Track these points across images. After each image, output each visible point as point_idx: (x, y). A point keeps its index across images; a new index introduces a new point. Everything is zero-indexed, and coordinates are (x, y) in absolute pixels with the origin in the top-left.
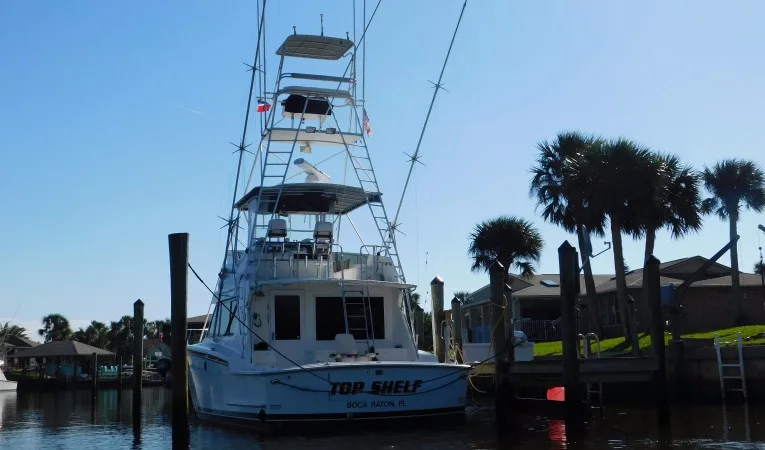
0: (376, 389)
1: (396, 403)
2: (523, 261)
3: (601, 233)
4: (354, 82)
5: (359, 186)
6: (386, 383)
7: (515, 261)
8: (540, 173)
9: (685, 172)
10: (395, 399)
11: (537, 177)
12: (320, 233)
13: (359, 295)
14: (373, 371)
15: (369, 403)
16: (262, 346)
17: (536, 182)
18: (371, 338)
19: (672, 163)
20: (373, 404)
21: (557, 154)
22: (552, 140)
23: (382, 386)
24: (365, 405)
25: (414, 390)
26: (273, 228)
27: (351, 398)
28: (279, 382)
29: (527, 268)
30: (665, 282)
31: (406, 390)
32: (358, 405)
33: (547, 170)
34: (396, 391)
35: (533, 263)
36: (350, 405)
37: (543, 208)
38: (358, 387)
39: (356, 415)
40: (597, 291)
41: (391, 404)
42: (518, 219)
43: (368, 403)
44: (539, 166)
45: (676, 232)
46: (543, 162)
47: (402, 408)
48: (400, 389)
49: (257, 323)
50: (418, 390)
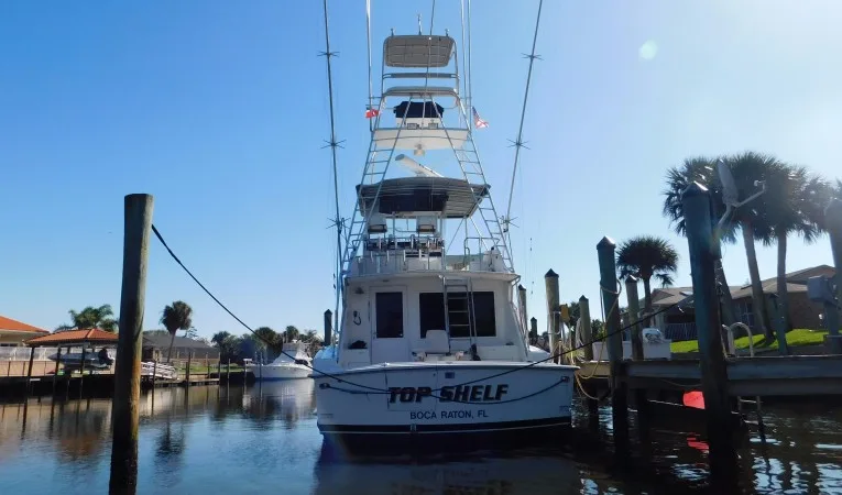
0: (446, 394)
1: (474, 414)
2: (662, 273)
3: (733, 239)
4: (457, 77)
5: (463, 178)
6: (459, 387)
7: (655, 273)
8: (671, 195)
9: (814, 181)
10: (473, 408)
11: (669, 199)
12: (422, 228)
13: (463, 290)
14: (442, 374)
15: (438, 414)
16: (359, 345)
17: (668, 202)
18: (473, 335)
19: (801, 173)
20: (443, 414)
21: (686, 179)
22: (680, 167)
23: (454, 391)
24: (434, 415)
25: (498, 397)
26: (372, 224)
27: (414, 406)
28: (328, 386)
29: (666, 280)
30: (791, 288)
31: (487, 397)
32: (424, 415)
33: (677, 190)
34: (473, 398)
35: (670, 274)
36: (413, 415)
37: (676, 224)
38: (425, 392)
39: (420, 427)
40: (733, 297)
41: (468, 414)
42: (655, 238)
43: (436, 412)
44: (669, 188)
45: (808, 237)
46: (673, 185)
47: (481, 420)
48: (478, 396)
49: (357, 320)
50: (504, 397)
